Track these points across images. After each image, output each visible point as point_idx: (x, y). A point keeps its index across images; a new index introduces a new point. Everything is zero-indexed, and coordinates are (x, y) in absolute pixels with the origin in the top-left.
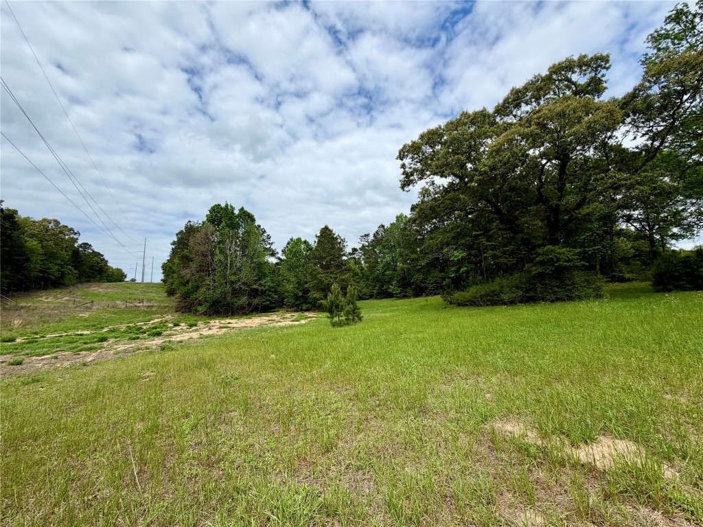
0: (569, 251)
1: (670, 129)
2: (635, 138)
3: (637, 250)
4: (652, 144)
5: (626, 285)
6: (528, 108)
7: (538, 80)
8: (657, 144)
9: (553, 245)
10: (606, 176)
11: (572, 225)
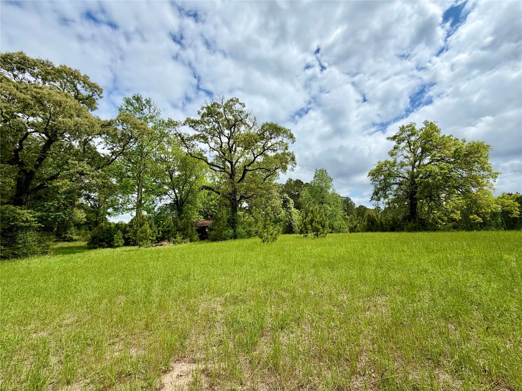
0: (30, 213)
1: (122, 153)
2: (104, 148)
3: (89, 220)
4: (111, 156)
5: (71, 244)
6: (32, 79)
7: (49, 66)
8: (114, 157)
9: (15, 205)
10: (79, 163)
11: (41, 191)
